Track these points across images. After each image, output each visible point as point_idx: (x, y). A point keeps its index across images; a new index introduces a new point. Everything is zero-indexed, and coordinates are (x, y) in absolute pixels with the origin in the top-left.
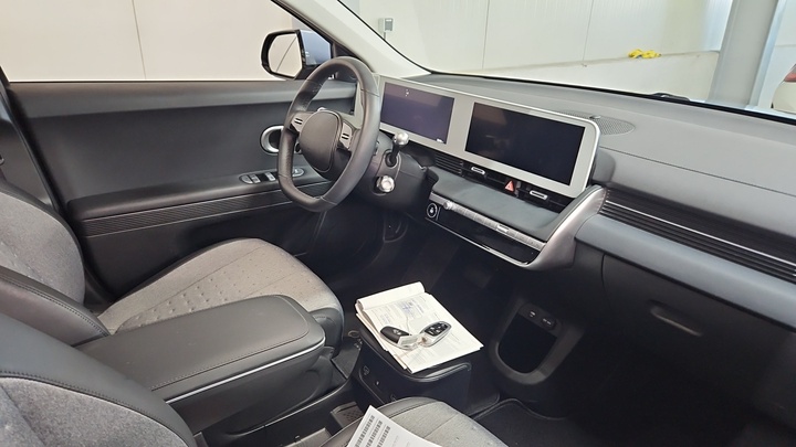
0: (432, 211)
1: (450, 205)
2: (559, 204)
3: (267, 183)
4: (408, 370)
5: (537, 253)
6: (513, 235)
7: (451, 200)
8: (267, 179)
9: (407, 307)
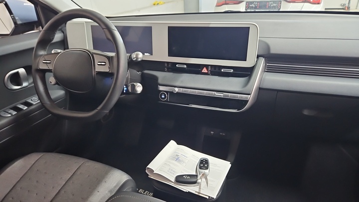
0: (163, 97)
1: (177, 90)
2: (247, 73)
3: (21, 112)
4: (211, 198)
5: (247, 102)
6: (228, 96)
7: (175, 87)
8: (21, 109)
9: (177, 158)
